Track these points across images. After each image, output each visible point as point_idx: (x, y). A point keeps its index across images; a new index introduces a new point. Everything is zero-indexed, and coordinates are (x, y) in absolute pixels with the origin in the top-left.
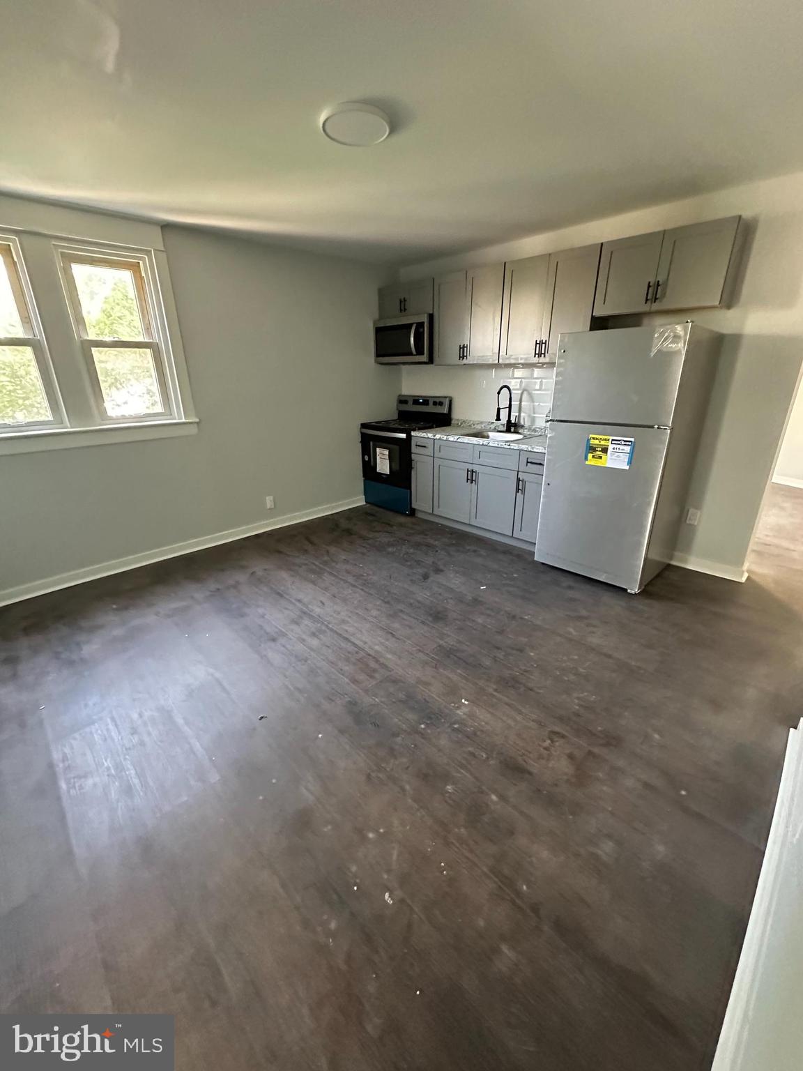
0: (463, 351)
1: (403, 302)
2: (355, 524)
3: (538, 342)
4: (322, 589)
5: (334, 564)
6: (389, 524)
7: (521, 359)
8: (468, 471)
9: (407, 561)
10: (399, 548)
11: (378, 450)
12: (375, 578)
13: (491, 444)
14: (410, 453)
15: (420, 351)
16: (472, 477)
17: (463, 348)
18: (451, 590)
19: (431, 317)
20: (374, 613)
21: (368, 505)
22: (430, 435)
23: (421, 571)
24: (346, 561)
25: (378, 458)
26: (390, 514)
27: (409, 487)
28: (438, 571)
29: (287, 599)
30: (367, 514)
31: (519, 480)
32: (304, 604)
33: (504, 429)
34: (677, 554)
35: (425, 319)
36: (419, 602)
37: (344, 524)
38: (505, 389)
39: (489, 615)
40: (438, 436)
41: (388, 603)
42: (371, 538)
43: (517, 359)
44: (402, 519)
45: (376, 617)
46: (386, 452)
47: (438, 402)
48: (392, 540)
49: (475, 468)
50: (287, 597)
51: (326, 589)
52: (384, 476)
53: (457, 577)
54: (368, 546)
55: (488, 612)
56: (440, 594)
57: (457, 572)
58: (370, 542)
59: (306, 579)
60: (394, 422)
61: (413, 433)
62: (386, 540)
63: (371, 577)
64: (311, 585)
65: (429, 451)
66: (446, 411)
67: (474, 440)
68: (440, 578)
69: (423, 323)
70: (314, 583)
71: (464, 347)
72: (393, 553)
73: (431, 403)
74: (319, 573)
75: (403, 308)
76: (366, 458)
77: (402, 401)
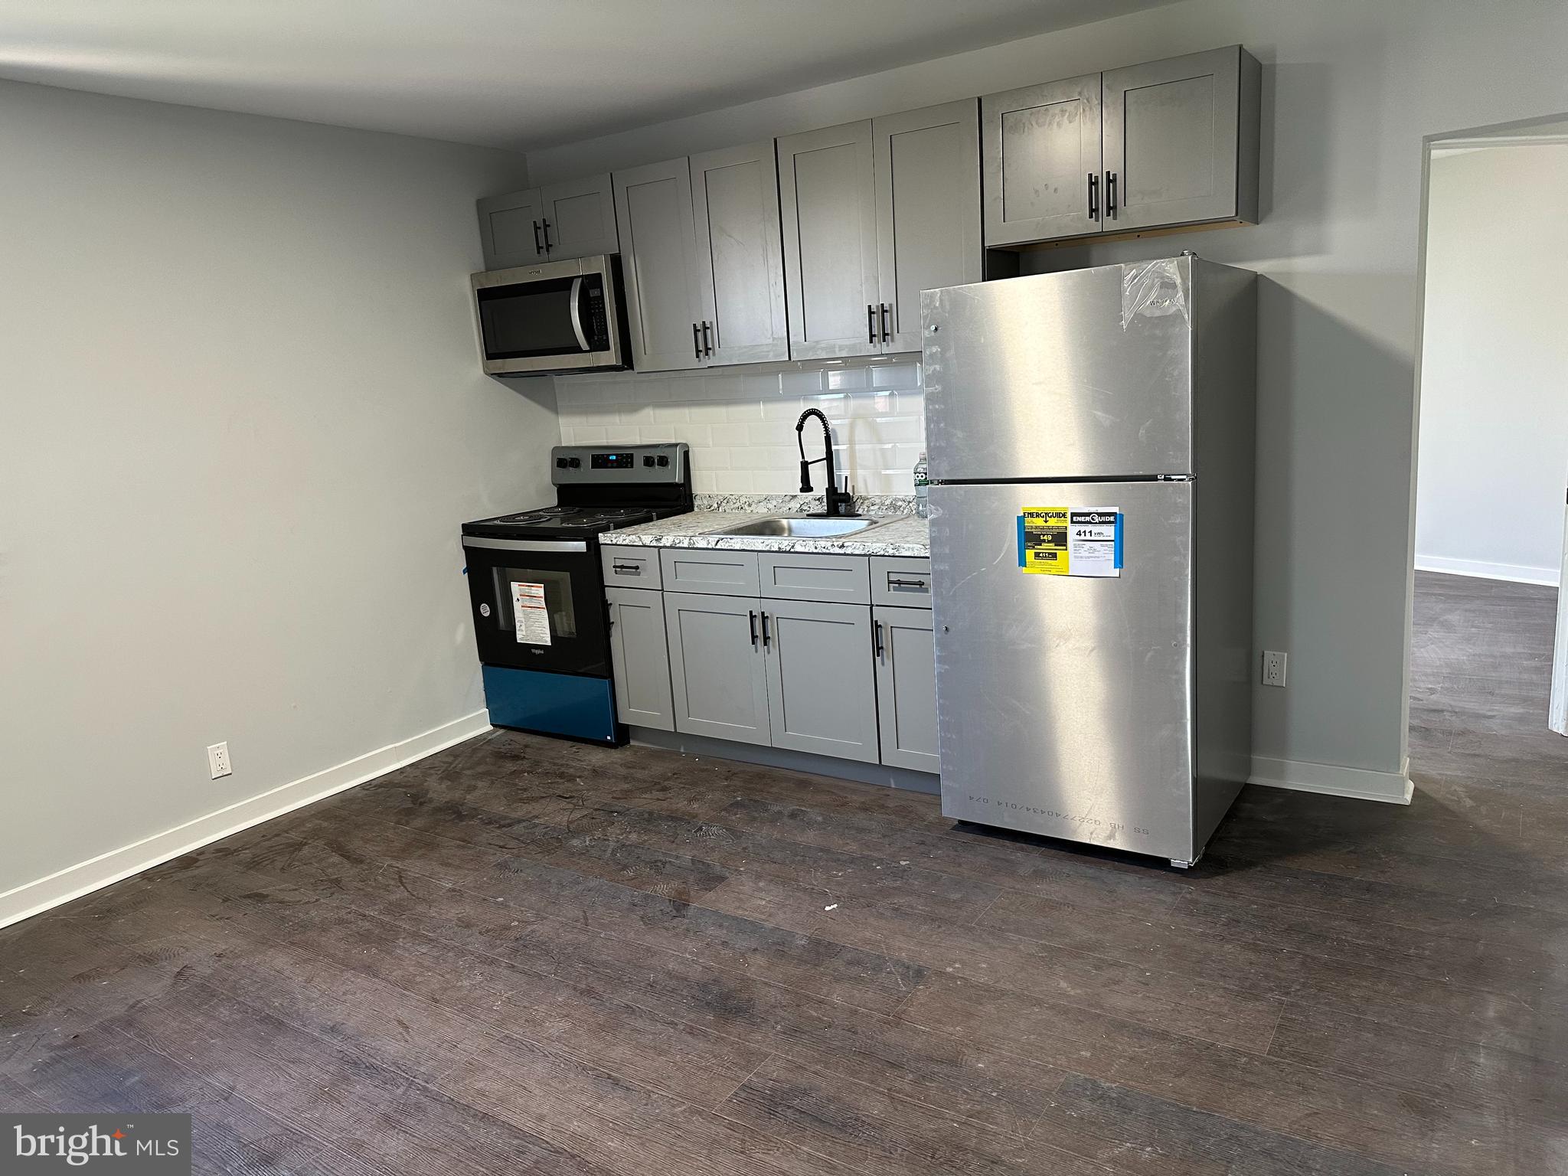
0: (703, 338)
1: (542, 228)
2: (471, 789)
3: (874, 309)
4: (395, 984)
5: (420, 908)
6: (562, 775)
7: (841, 348)
8: (752, 617)
9: (625, 867)
10: (598, 834)
11: (515, 587)
12: (543, 930)
13: (798, 548)
14: (602, 587)
15: (598, 343)
16: (761, 629)
17: (702, 331)
18: (752, 927)
19: (616, 262)
20: (557, 1027)
21: (501, 731)
22: (647, 539)
23: (663, 889)
24: (456, 895)
25: (517, 606)
26: (565, 748)
27: (607, 672)
28: (712, 880)
29: (296, 1031)
30: (500, 756)
31: (876, 627)
32: (347, 1038)
33: (823, 508)
34: (1258, 758)
35: (600, 266)
36: (669, 974)
37: (439, 791)
38: (813, 418)
39: (858, 980)
40: (667, 541)
41: (589, 992)
42: (519, 821)
43: (832, 348)
44: (597, 757)
45: (559, 1039)
46: (539, 591)
47: (657, 457)
48: (577, 815)
49: (768, 607)
50: (296, 1024)
51: (407, 984)
52: (538, 652)
53: (761, 890)
54: (513, 844)
55: (854, 971)
56: (724, 943)
57: (759, 877)
58: (518, 829)
59: (346, 965)
60: (548, 516)
61: (603, 538)
62: (562, 819)
63: (530, 928)
64: (362, 980)
65: (649, 577)
66: (678, 478)
67: (758, 542)
68: (720, 900)
69: (599, 275)
70: (370, 970)
71: (705, 328)
72: (584, 853)
73: (638, 461)
74: (383, 938)
75: (542, 243)
76: (485, 609)
77: (565, 460)
